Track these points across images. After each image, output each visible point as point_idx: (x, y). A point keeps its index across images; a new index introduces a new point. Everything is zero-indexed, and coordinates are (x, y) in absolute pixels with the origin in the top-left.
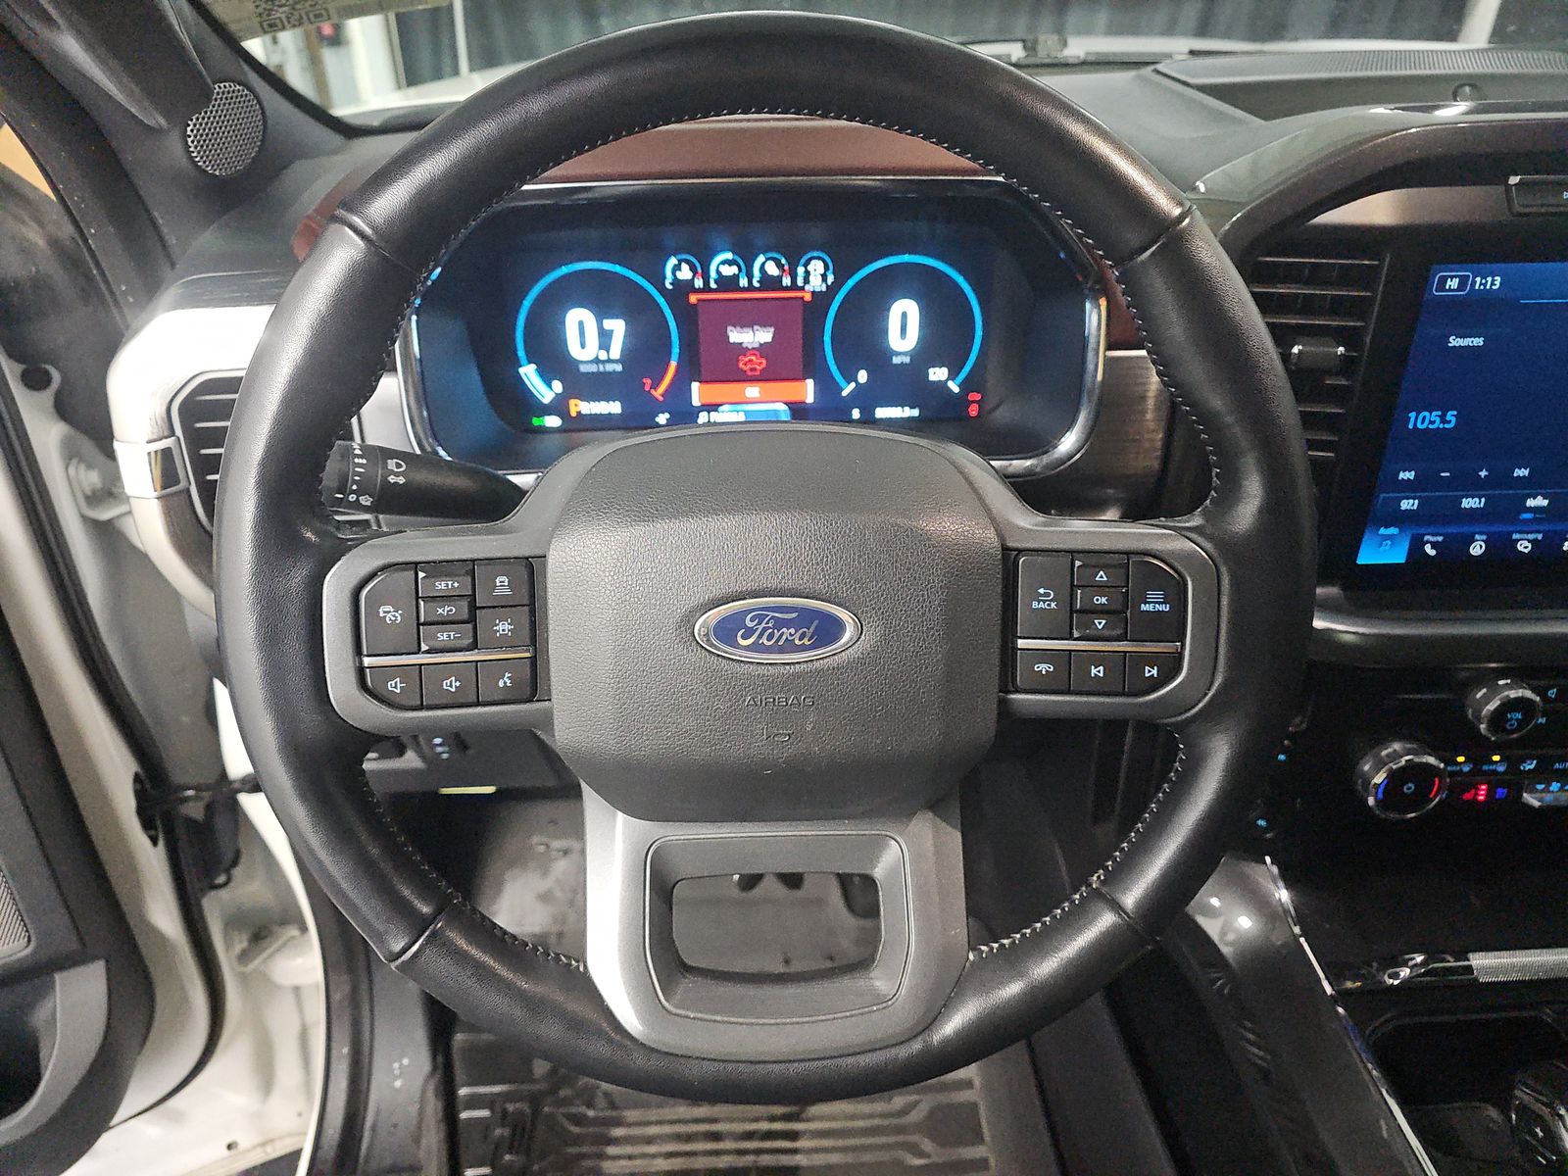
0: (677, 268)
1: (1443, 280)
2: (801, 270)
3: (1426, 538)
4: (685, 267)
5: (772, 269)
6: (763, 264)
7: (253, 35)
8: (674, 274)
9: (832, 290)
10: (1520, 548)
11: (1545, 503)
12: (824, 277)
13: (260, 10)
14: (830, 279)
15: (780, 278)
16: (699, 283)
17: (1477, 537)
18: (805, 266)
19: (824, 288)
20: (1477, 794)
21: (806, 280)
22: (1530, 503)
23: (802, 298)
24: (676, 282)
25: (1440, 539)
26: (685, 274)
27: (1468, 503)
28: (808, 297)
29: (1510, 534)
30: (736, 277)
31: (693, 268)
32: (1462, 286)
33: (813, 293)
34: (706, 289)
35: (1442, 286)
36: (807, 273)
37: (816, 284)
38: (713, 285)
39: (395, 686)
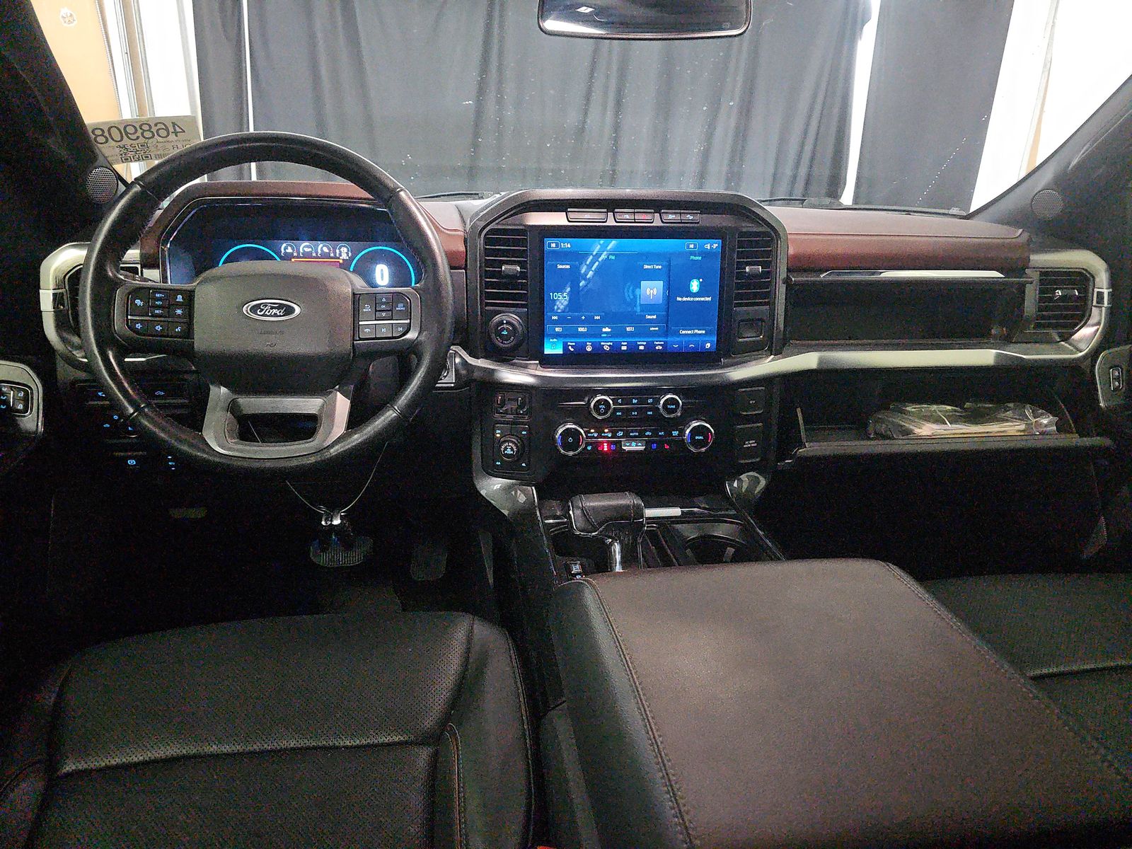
0: (285, 249)
1: (550, 244)
2: (338, 251)
3: (569, 343)
4: (289, 248)
5: (326, 250)
6: (322, 248)
7: (118, 163)
8: (285, 250)
9: (352, 259)
10: (605, 349)
11: (610, 330)
12: (347, 254)
13: (122, 153)
14: (350, 255)
15: (329, 253)
16: (295, 254)
17: (588, 343)
18: (340, 249)
19: (347, 258)
20: (603, 448)
21: (340, 255)
22: (604, 330)
23: (338, 262)
24: (285, 253)
25: (574, 344)
26: (289, 250)
27: (581, 329)
28: (341, 261)
29: (600, 342)
30: (311, 253)
31: (293, 249)
32: (557, 246)
33: (343, 260)
34: (298, 257)
35: (550, 246)
36: (340, 252)
37: (344, 256)
38: (301, 255)
39: (139, 326)
